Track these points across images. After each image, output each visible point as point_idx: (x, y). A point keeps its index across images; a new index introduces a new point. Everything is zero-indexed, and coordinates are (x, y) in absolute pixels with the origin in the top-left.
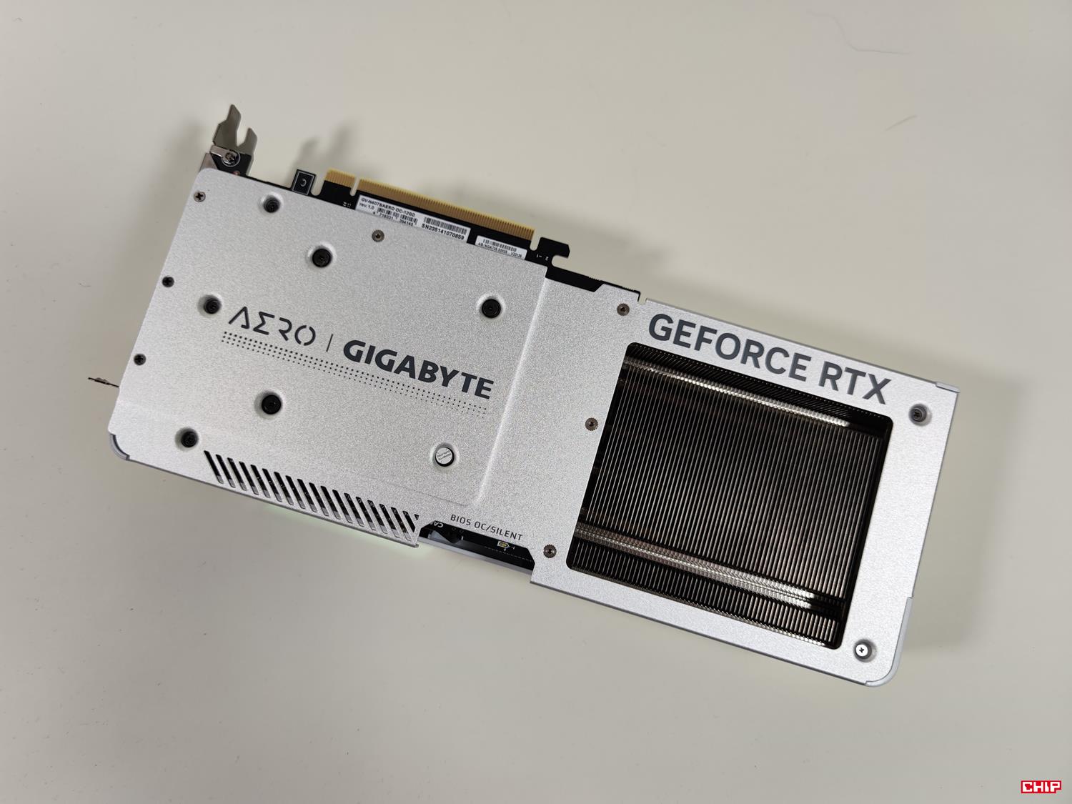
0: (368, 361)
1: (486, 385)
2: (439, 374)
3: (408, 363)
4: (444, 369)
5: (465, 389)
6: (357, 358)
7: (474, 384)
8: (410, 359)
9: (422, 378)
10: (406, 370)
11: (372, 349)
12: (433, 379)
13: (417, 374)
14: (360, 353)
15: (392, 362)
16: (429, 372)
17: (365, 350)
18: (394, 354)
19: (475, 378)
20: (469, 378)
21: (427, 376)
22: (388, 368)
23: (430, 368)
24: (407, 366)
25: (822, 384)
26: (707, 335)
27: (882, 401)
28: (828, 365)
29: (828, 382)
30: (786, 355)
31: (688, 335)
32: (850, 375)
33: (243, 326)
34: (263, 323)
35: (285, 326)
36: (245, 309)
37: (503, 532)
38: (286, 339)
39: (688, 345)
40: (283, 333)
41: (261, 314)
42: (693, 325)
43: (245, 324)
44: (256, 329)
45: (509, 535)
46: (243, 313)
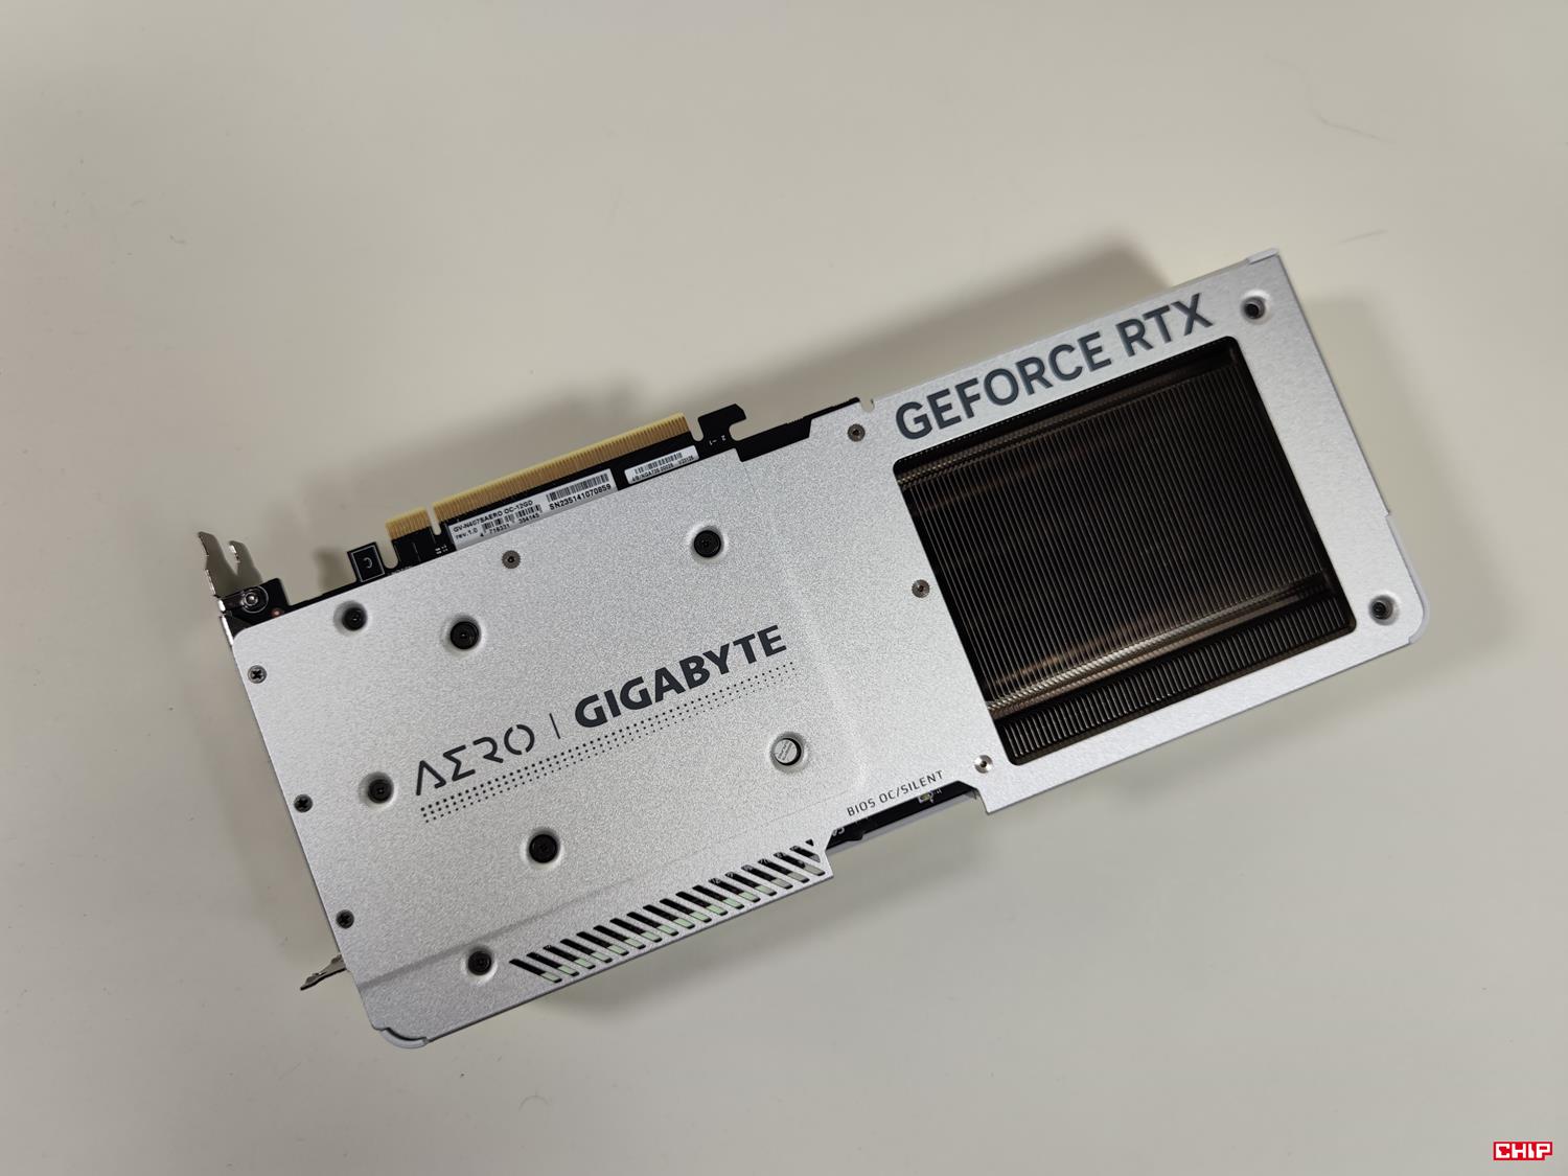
0: (616, 712)
1: (770, 635)
2: (709, 665)
3: (664, 679)
4: (710, 655)
5: (751, 658)
6: (601, 719)
7: (756, 644)
8: (662, 673)
9: (692, 684)
10: (667, 689)
11: (609, 695)
12: (706, 675)
13: (684, 683)
14: (599, 711)
15: (644, 693)
16: (696, 670)
17: (603, 702)
18: (639, 681)
19: (752, 636)
20: (745, 642)
21: (697, 677)
22: (646, 701)
23: (693, 666)
24: (665, 683)
25: (1132, 352)
26: (969, 392)
27: (1207, 324)
28: (1122, 327)
29: (1136, 345)
30: (1070, 348)
31: (948, 407)
32: (1153, 319)
33: (437, 786)
34: (458, 763)
35: (487, 748)
36: (423, 765)
37: (918, 784)
38: (500, 761)
39: (957, 420)
40: (490, 757)
41: (448, 755)
42: (946, 392)
43: (438, 782)
44: (456, 777)
45: (927, 782)
46: (425, 771)
